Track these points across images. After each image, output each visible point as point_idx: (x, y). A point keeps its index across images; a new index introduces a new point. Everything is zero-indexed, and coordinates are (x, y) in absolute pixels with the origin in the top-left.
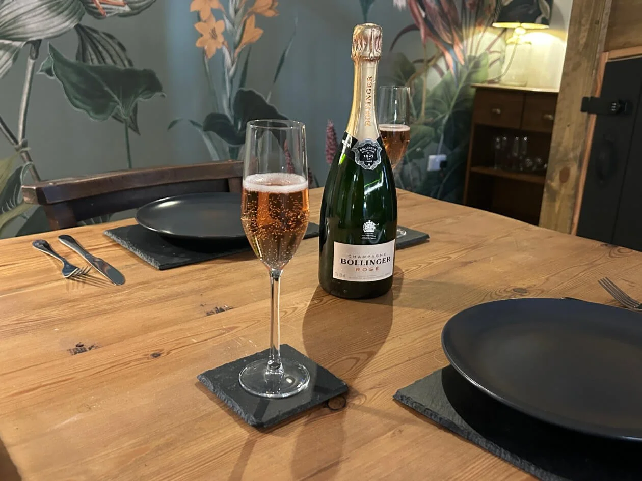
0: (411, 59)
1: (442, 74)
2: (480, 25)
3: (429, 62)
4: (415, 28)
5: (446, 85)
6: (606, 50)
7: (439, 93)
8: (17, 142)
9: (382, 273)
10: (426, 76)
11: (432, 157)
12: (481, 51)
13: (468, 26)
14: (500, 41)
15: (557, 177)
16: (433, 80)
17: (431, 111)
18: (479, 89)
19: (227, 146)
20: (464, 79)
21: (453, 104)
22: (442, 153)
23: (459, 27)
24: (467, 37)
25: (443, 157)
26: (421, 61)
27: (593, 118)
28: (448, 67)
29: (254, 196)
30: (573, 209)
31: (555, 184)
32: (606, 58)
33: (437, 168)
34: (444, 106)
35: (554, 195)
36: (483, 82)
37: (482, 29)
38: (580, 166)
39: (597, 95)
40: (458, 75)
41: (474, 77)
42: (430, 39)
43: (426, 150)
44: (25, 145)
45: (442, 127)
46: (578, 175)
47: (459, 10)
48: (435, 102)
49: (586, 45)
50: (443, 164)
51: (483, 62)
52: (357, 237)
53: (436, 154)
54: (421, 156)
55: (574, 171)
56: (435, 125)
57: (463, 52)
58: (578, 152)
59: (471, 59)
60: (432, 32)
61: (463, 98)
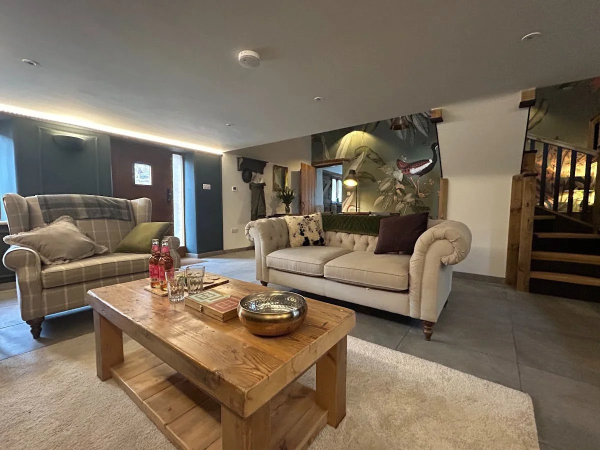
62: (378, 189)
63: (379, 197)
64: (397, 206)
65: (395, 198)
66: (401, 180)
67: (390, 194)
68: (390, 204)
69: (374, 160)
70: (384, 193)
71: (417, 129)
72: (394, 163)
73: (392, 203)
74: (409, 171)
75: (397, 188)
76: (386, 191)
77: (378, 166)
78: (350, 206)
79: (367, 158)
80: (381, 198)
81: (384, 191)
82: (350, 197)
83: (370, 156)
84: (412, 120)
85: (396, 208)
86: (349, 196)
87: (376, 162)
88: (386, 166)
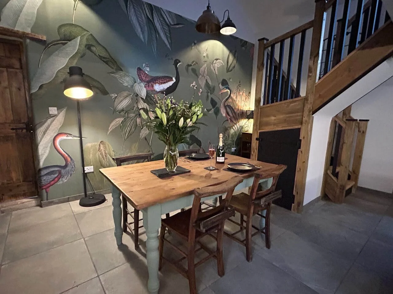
0: (227, 127)
1: (234, 130)
2: (243, 119)
3: (231, 127)
4: (228, 120)
5: (235, 132)
6: (259, 130)
7: (234, 134)
8: (149, 145)
9: (223, 161)
10: (230, 130)
11: (232, 148)
12: (243, 124)
13: (240, 119)
14: (248, 122)
15: (253, 152)
16: (232, 131)
17: (232, 138)
18: (243, 133)
19: (188, 146)
20: (239, 131)
21: (237, 136)
22: (235, 147)
23: (237, 119)
24: (240, 122)
25: (235, 148)
26: (229, 127)
27: (258, 141)
28: (235, 128)
29: (210, 151)
30: (256, 158)
31: (253, 153)
32: (259, 131)
33: (234, 151)
34: (235, 137)
35: (252, 155)
36: (244, 131)
37: (243, 120)
38: (256, 149)
39: (258, 137)
40: (238, 130)
41: (242, 130)
42: (231, 123)
43: (231, 147)
44: (151, 146)
45: (235, 142)
46: (256, 151)
47: (237, 116)
48: (233, 136)
49: (256, 129)
50: (235, 150)
51: (244, 127)
52: (219, 156)
53: (233, 148)
54: (230, 148)
55: (255, 150)
56: (233, 141)
57: (239, 125)
58: (256, 147)
59: (241, 126)
60: (232, 121)
61: (239, 134)
62: (113, 107)
63: (116, 118)
64: (142, 131)
65: (138, 120)
66: (144, 98)
67: (132, 115)
68: (133, 129)
69: (101, 57)
70: (122, 113)
71: (159, 34)
72: (134, 72)
73: (136, 128)
74: (153, 86)
75: (140, 107)
76: (126, 111)
77: (111, 70)
78: (59, 134)
79: (87, 50)
80: (119, 120)
81: (123, 110)
82: (58, 118)
83: (93, 49)
84: (153, 18)
85: (141, 134)
86: (55, 116)
87: (106, 63)
88: (122, 73)
